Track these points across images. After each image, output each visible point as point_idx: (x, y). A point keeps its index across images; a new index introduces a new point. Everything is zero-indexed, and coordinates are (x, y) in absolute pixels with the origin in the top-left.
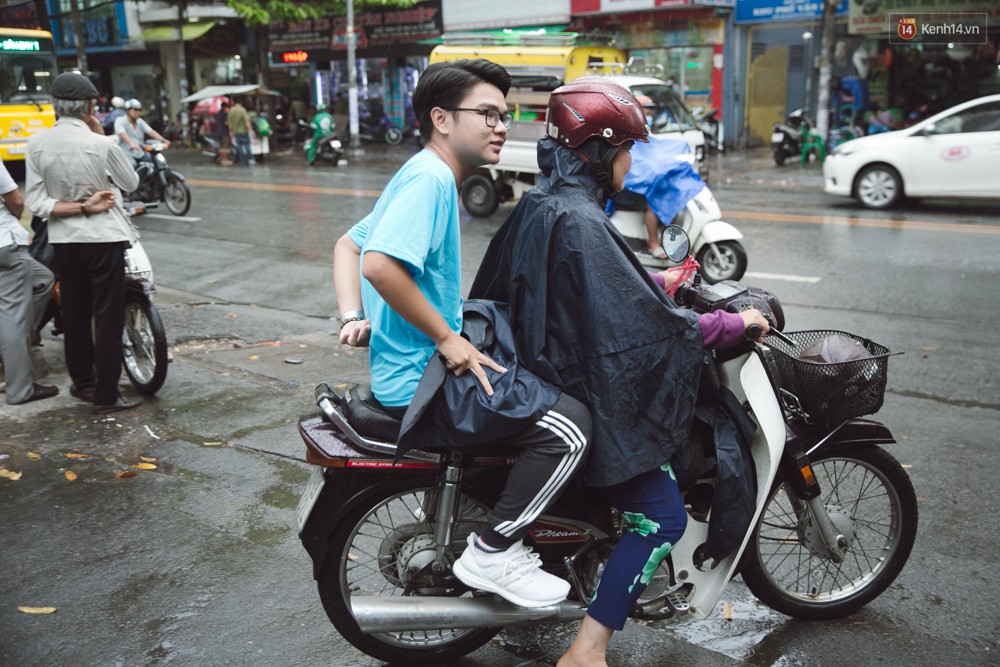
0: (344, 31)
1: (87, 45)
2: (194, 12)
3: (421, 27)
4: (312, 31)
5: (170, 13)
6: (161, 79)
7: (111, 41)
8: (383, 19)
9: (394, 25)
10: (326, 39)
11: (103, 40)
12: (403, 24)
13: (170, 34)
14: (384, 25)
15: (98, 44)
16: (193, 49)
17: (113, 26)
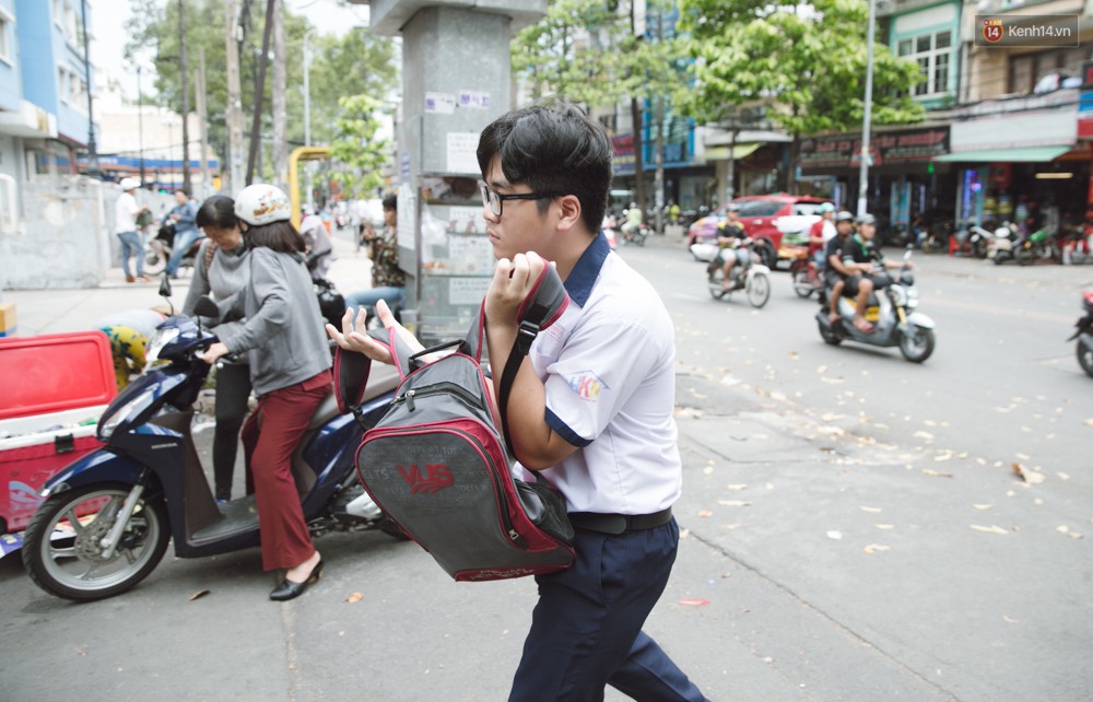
0: (859, 152)
1: (665, 161)
2: (744, 136)
3: (930, 148)
4: (836, 150)
5: (727, 138)
6: (714, 188)
7: (683, 158)
8: (897, 142)
9: (906, 146)
10: (846, 158)
11: (677, 157)
12: (914, 146)
13: (723, 154)
14: (896, 145)
15: (673, 161)
16: (739, 165)
17: (685, 148)
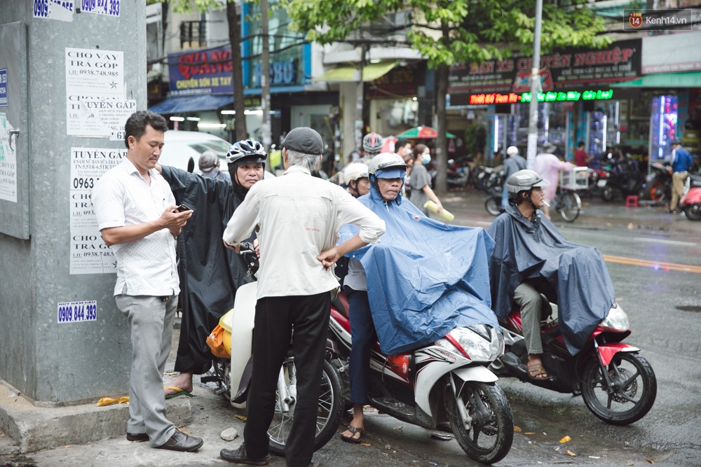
0: (529, 72)
1: (272, 85)
2: (376, 53)
3: (615, 69)
4: (495, 73)
5: (354, 55)
6: (337, 119)
7: (295, 81)
8: (573, 60)
9: (585, 67)
10: (509, 81)
11: (288, 80)
12: (594, 66)
13: (350, 75)
14: (573, 67)
15: (283, 84)
16: (371, 91)
17: (298, 68)
